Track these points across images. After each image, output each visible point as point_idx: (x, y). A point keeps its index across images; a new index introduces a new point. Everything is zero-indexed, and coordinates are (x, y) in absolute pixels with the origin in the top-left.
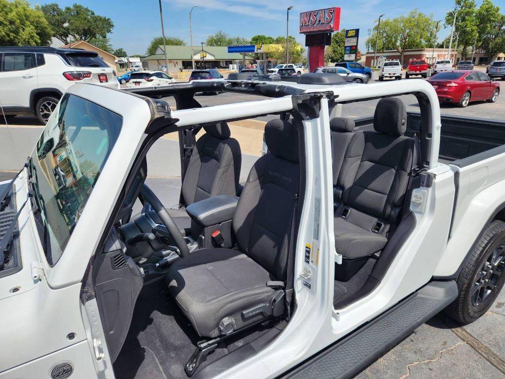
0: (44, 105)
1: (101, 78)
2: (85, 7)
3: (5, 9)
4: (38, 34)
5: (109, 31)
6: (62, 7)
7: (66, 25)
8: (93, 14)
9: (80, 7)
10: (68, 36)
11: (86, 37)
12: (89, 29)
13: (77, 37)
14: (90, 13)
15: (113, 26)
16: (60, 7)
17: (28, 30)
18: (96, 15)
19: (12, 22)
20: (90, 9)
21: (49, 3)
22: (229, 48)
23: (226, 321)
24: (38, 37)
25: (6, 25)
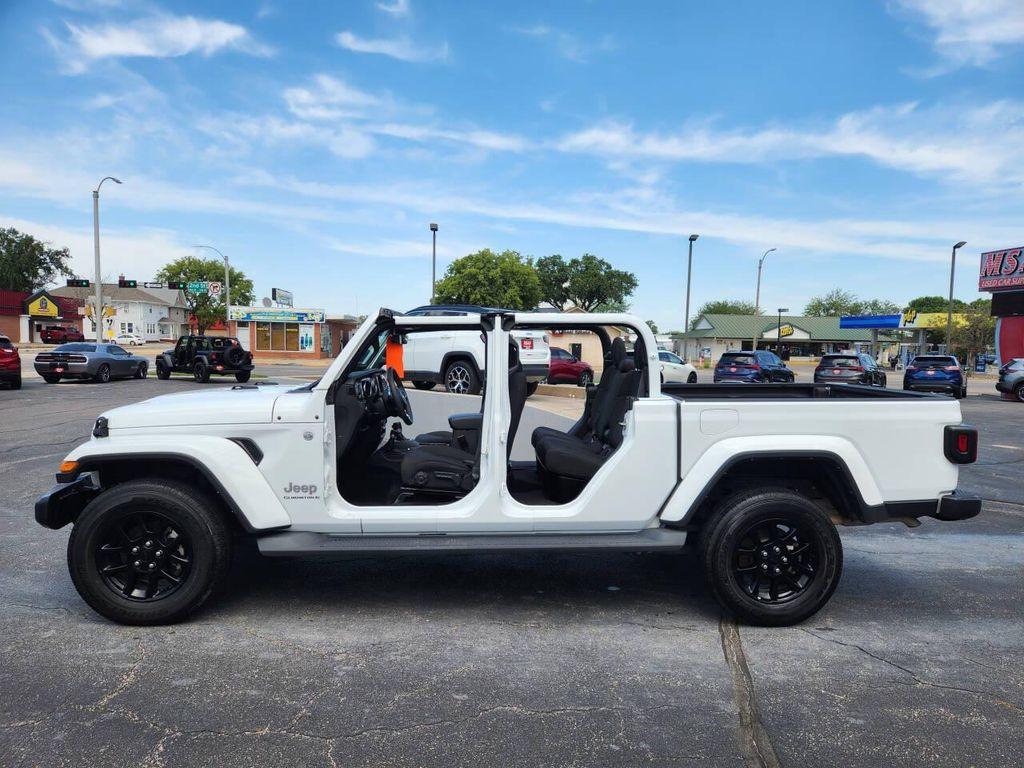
0: (454, 371)
1: (525, 343)
2: (599, 258)
3: (488, 265)
4: (522, 298)
5: (628, 293)
6: (567, 260)
7: (566, 285)
8: (609, 267)
9: (593, 258)
10: (565, 301)
11: (591, 302)
12: (598, 290)
13: (578, 301)
14: (604, 267)
15: (635, 285)
16: (564, 259)
17: (511, 292)
18: (613, 269)
19: (492, 282)
20: (605, 261)
21: (549, 254)
22: (842, 319)
23: (421, 473)
24: (521, 302)
25: (484, 285)
